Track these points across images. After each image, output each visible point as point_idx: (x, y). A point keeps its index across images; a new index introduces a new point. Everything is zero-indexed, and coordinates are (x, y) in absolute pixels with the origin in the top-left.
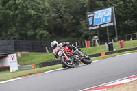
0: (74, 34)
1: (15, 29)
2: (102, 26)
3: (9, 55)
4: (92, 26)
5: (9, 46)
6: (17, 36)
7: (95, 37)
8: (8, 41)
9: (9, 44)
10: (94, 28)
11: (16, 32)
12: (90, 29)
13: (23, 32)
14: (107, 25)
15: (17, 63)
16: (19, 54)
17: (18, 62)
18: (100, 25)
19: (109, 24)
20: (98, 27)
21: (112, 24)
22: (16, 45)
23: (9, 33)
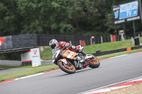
0: (99, 28)
1: (37, 23)
2: (128, 20)
3: (32, 50)
4: (118, 19)
5: (32, 40)
6: (40, 29)
7: (121, 31)
8: (31, 35)
9: (31, 38)
11: (39, 25)
12: (116, 22)
13: (46, 26)
14: (133, 19)
15: (39, 57)
16: (42, 48)
17: (41, 56)
18: (126, 19)
19: (136, 18)
20: (123, 21)
21: (138, 18)
22: (38, 39)
23: (31, 26)
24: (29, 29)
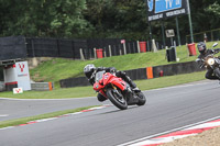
1: (27, 18)
2: (168, 14)
3: (17, 64)
4: (152, 13)
5: (17, 48)
6: (33, 29)
8: (16, 39)
9: (17, 44)
10: (156, 17)
11: (29, 22)
12: (150, 18)
13: (42, 22)
14: (175, 13)
15: (28, 77)
16: (35, 61)
17: (31, 75)
18: (164, 13)
19: (179, 12)
20: (161, 16)
21: (183, 11)
22: (29, 45)
23: (18, 24)
24: (14, 29)
